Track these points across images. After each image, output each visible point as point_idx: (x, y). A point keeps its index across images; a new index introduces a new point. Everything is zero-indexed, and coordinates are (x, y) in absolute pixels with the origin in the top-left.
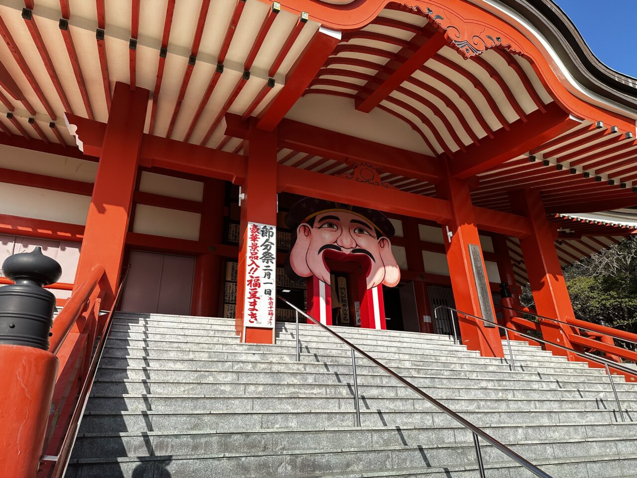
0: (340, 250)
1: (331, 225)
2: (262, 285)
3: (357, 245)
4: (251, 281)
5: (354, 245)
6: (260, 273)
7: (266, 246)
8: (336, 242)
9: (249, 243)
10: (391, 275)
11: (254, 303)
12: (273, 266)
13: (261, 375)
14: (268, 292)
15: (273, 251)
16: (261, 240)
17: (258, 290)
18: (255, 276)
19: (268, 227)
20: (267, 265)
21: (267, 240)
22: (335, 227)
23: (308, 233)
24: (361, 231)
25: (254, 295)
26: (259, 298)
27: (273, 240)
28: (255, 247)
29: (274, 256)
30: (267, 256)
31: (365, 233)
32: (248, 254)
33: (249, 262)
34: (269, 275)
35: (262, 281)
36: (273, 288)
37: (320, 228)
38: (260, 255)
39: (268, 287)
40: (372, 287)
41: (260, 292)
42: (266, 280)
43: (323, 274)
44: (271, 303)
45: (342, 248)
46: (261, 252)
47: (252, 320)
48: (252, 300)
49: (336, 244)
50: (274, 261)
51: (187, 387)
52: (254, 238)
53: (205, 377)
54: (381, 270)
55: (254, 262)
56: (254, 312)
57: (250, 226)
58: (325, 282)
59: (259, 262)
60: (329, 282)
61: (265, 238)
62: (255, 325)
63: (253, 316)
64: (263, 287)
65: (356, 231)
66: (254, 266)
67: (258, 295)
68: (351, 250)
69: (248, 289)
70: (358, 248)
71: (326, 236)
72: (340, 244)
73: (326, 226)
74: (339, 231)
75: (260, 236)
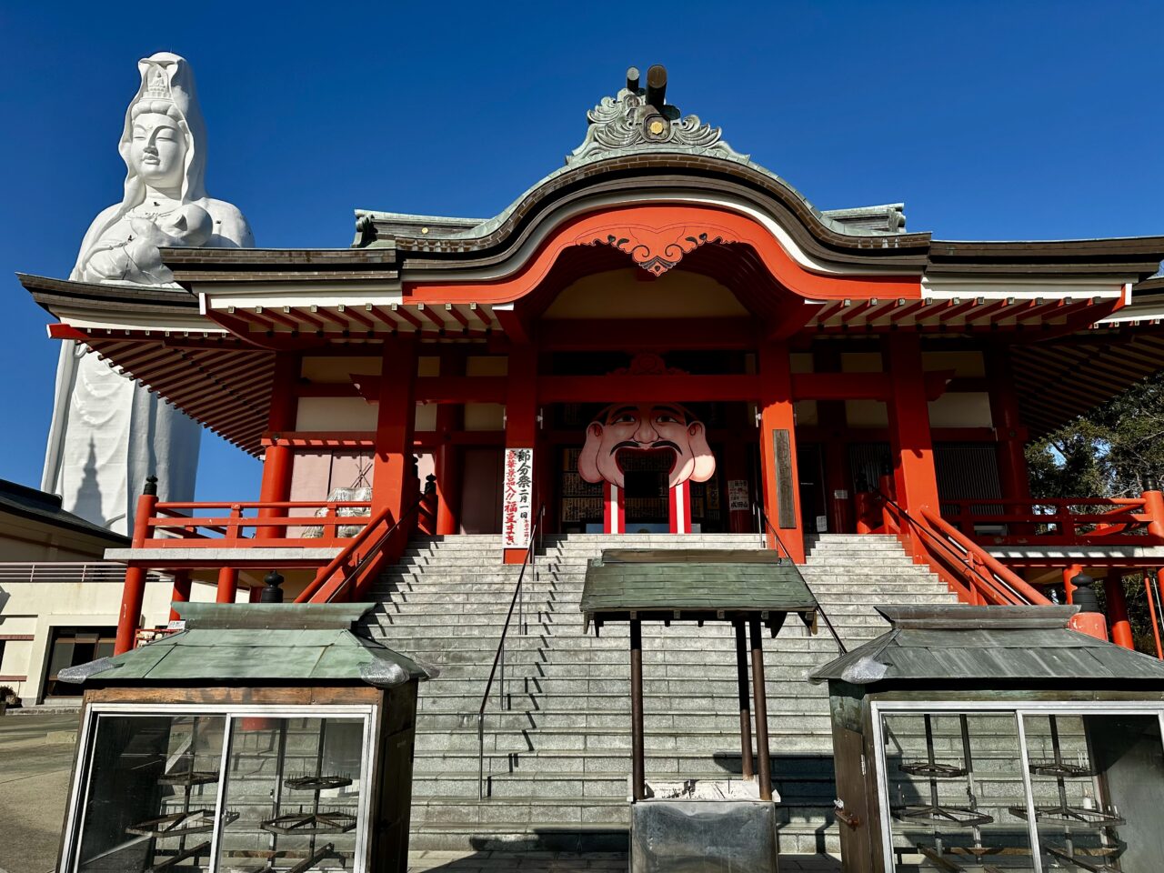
0: (637, 446)
1: (627, 419)
2: (519, 509)
3: (659, 437)
4: (508, 507)
5: (655, 438)
6: (517, 498)
7: (522, 470)
8: (633, 437)
9: (507, 469)
10: (702, 466)
11: (511, 527)
12: (529, 490)
13: (486, 595)
14: (524, 515)
15: (530, 475)
16: (518, 465)
17: (515, 514)
18: (511, 501)
19: (525, 451)
20: (522, 489)
21: (524, 465)
22: (633, 420)
23: (598, 431)
24: (666, 419)
25: (510, 520)
26: (515, 522)
27: (530, 463)
28: (512, 473)
29: (531, 480)
30: (523, 480)
31: (671, 420)
32: (506, 481)
33: (506, 488)
34: (525, 498)
35: (519, 505)
36: (529, 510)
37: (612, 424)
38: (517, 480)
39: (524, 510)
40: (676, 485)
41: (517, 515)
42: (523, 504)
43: (617, 477)
44: (527, 525)
45: (640, 444)
46: (517, 477)
47: (510, 542)
48: (509, 524)
49: (632, 440)
50: (530, 484)
51: (423, 606)
52: (511, 465)
53: (444, 597)
54: (690, 463)
55: (511, 488)
56: (511, 535)
57: (507, 452)
58: (617, 486)
59: (515, 487)
60: (622, 485)
61: (522, 462)
62: (512, 546)
63: (510, 538)
64: (520, 511)
65: (660, 420)
66: (511, 492)
67: (514, 519)
68: (652, 444)
69: (505, 514)
70: (660, 440)
71: (620, 433)
72: (637, 438)
73: (621, 420)
74: (637, 424)
75: (517, 460)
